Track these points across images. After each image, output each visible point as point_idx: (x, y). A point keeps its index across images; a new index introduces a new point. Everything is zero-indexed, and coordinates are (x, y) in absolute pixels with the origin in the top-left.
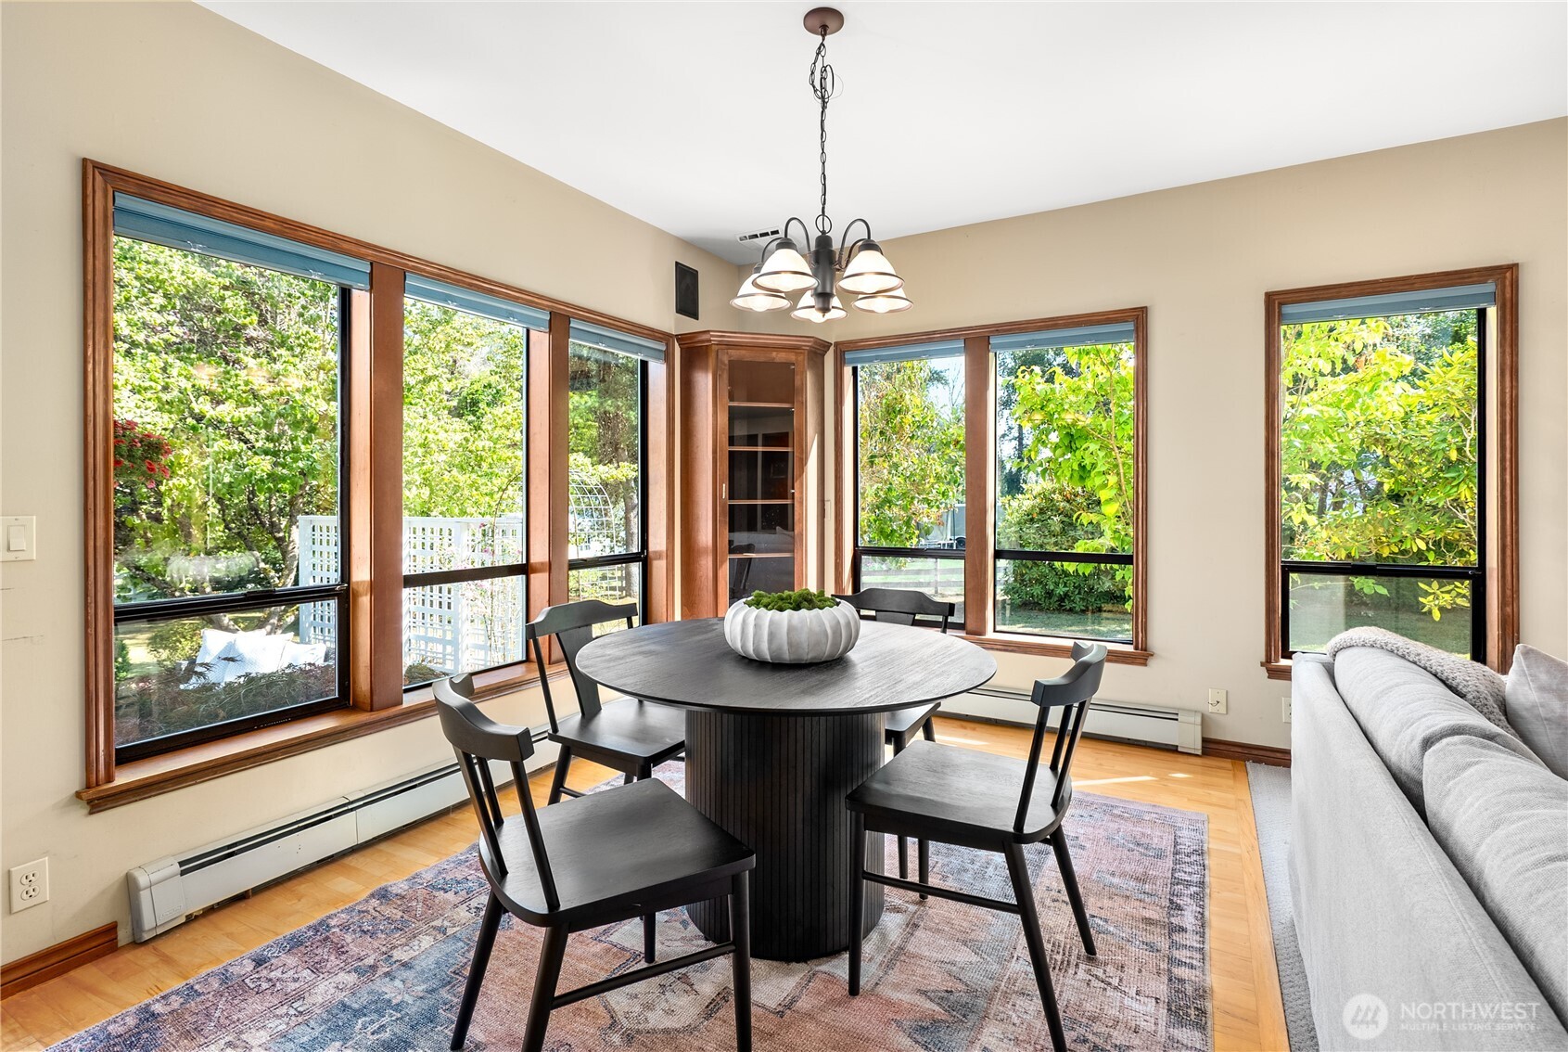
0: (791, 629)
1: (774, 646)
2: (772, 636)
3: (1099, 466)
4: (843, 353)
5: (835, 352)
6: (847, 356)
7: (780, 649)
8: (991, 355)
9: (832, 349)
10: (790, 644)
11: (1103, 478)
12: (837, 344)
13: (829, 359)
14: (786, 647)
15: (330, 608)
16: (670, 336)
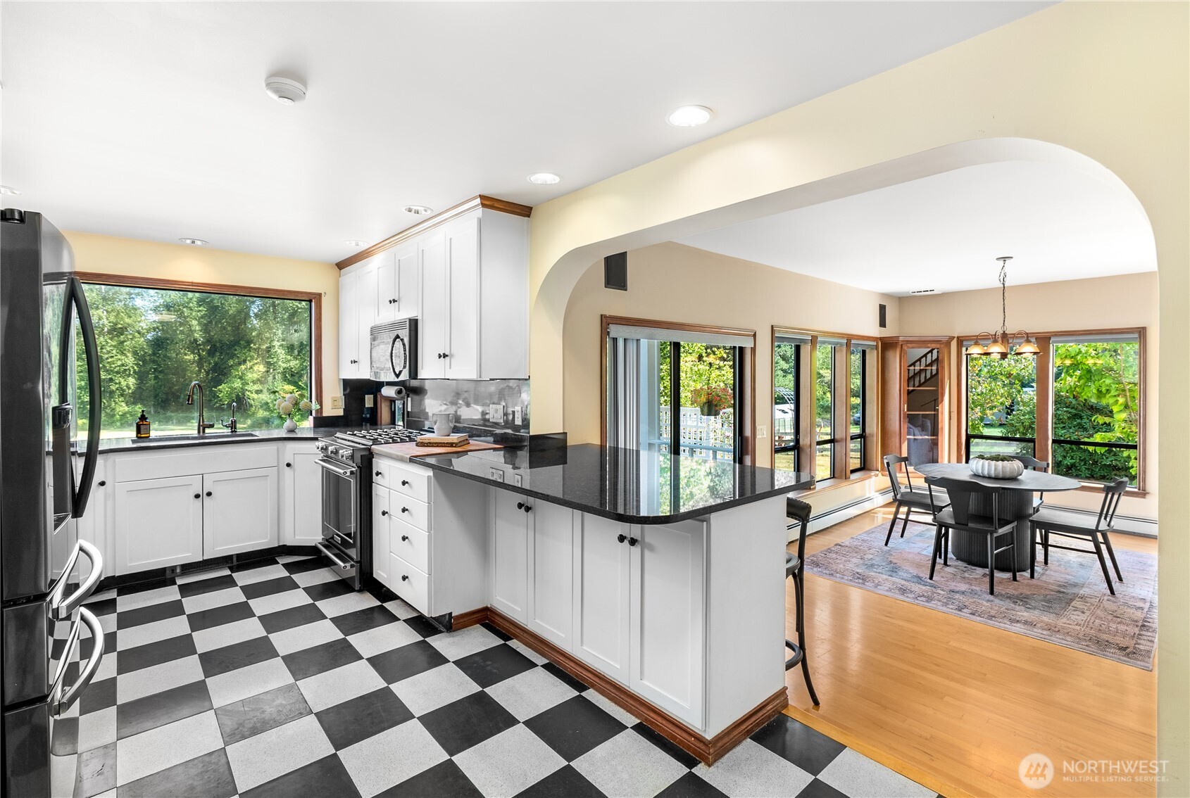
0: (1003, 467)
1: (997, 472)
2: (995, 469)
3: (1112, 392)
4: (962, 341)
5: (958, 341)
6: (964, 343)
7: (999, 473)
8: (1051, 345)
9: (955, 339)
10: (1003, 472)
11: (1115, 399)
12: (958, 338)
13: (954, 344)
14: (1001, 473)
15: (791, 455)
16: (877, 338)
